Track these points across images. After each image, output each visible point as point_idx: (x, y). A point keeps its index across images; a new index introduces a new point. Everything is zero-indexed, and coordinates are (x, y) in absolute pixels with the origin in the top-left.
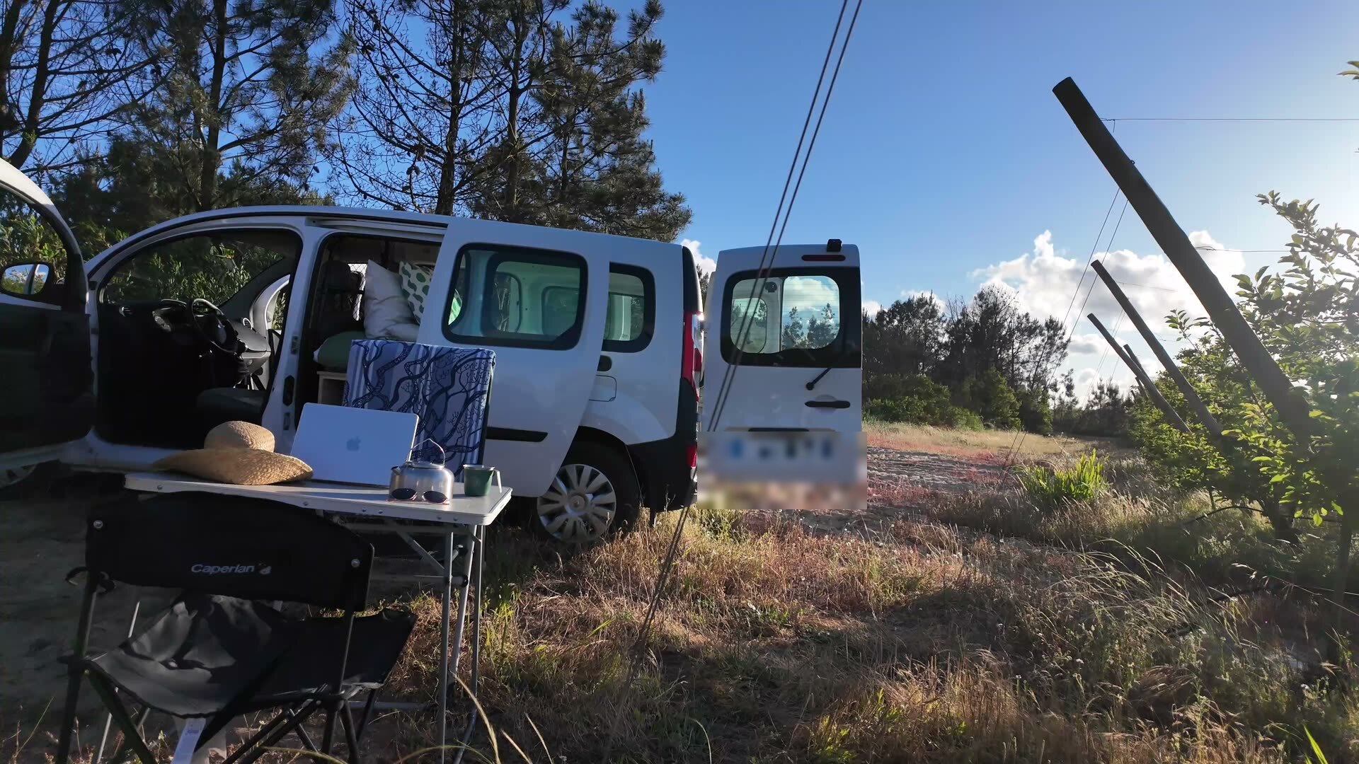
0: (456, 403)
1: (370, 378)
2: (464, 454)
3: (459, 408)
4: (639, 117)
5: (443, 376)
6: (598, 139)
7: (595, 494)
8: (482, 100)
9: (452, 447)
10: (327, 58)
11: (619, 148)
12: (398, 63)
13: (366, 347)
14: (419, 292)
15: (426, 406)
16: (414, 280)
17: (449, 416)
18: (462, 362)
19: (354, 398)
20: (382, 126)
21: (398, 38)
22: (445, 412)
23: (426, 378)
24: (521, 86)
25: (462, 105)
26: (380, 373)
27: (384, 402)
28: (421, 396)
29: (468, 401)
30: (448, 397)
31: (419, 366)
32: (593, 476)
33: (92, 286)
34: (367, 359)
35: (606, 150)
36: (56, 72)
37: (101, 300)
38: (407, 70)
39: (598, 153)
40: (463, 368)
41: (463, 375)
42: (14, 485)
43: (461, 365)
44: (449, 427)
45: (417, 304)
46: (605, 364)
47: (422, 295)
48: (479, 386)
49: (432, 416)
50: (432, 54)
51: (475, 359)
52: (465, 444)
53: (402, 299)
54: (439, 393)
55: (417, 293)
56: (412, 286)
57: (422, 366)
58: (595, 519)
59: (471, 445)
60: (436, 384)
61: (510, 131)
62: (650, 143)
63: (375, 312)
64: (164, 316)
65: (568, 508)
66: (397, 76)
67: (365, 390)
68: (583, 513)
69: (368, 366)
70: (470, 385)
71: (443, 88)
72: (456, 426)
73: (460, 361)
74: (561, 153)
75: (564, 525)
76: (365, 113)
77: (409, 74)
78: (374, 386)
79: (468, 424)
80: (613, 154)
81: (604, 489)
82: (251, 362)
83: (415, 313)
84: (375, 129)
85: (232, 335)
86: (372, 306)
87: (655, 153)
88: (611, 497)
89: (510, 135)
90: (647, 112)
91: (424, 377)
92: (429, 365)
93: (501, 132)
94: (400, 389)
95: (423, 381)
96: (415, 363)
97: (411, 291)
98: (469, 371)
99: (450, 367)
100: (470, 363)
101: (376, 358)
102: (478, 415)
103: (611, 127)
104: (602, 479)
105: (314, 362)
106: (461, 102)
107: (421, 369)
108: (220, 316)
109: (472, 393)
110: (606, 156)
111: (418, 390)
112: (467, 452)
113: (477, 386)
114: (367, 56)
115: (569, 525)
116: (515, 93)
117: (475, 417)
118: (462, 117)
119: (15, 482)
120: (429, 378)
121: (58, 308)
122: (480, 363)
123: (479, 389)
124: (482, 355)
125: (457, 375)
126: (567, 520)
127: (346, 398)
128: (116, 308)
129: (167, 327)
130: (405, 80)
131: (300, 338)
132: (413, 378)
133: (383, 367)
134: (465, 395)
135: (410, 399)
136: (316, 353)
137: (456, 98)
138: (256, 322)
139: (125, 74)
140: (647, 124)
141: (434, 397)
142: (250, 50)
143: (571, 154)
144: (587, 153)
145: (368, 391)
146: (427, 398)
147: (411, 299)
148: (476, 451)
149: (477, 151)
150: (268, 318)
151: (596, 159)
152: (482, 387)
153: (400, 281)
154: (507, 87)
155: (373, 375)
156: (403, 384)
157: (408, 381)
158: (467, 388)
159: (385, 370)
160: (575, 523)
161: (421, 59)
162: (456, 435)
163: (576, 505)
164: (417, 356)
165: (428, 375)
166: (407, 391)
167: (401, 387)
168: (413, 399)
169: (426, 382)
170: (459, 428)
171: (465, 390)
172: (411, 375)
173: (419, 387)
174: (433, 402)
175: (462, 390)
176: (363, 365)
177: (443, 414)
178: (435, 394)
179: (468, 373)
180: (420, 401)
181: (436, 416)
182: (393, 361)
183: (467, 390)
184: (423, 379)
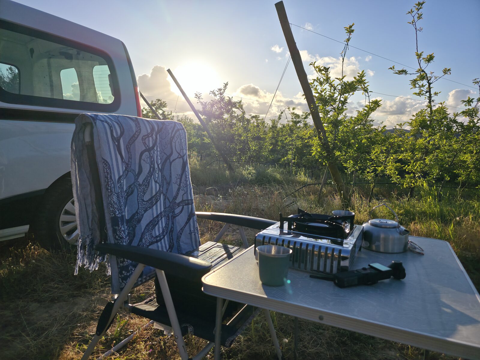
0: (177, 167)
1: (123, 154)
3: (180, 172)
9: (180, 202)
15: (160, 174)
17: (174, 179)
18: (174, 133)
19: (117, 178)
23: (157, 149)
26: (128, 149)
27: (134, 175)
28: (156, 166)
29: (184, 165)
30: (171, 163)
31: (151, 138)
34: (115, 135)
40: (176, 138)
41: (176, 145)
43: (174, 135)
44: (175, 187)
49: (164, 181)
54: (166, 161)
57: (153, 138)
60: (163, 154)
67: (122, 168)
69: (119, 143)
70: (183, 152)
72: (180, 185)
78: (127, 161)
91: (154, 148)
92: (156, 137)
94: (142, 161)
96: (148, 136)
99: (168, 139)
101: (122, 134)
107: (152, 141)
111: (154, 160)
112: (192, 204)
120: (159, 150)
125: (173, 144)
127: (111, 178)
132: (149, 150)
133: (128, 143)
135: (150, 170)
141: (163, 164)
145: (125, 168)
146: (160, 166)
155: (125, 152)
156: (144, 156)
157: (146, 153)
159: (131, 145)
162: (181, 193)
164: (147, 131)
165: (157, 146)
166: (147, 162)
167: (143, 160)
168: (152, 169)
169: (157, 153)
170: (182, 187)
171: (181, 155)
172: (148, 148)
173: (154, 158)
174: (164, 169)
175: (179, 156)
176: (114, 141)
177: (170, 178)
178: (164, 162)
179: (179, 142)
180: (156, 169)
181: (167, 181)
182: (134, 136)
183: (182, 155)
184: (155, 150)
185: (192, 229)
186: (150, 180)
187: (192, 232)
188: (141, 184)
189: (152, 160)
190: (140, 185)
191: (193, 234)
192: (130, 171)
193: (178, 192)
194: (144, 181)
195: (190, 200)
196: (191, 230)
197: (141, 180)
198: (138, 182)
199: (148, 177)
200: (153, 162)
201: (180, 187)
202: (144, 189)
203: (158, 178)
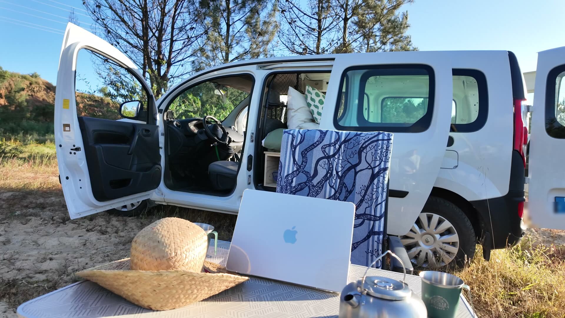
0: (363, 178)
1: (297, 158)
2: (372, 222)
3: (366, 183)
4: (406, 24)
5: (352, 156)
6: (385, 37)
7: (442, 235)
8: (332, 26)
9: (360, 214)
10: (267, 16)
11: (395, 40)
12: (295, 16)
13: (293, 135)
14: (317, 103)
15: (339, 180)
16: (314, 96)
17: (358, 189)
18: (367, 144)
19: (286, 174)
20: (290, 46)
21: (296, 5)
22: (354, 186)
23: (338, 157)
24: (348, 17)
25: (322, 31)
26: (304, 154)
27: (307, 176)
28: (334, 173)
29: (374, 177)
30: (356, 173)
31: (332, 148)
32: (440, 222)
33: (160, 111)
34: (294, 144)
35: (388, 42)
36: (176, 40)
37: (165, 118)
38: (299, 19)
39: (384, 44)
40: (368, 148)
41: (368, 155)
42: (134, 209)
43: (366, 146)
44: (357, 198)
45: (315, 110)
46: (451, 142)
47: (319, 105)
48: (383, 163)
49: (344, 188)
50: (310, 10)
51: (378, 140)
52: (373, 214)
53: (307, 108)
54: (349, 169)
55: (316, 104)
56: (312, 100)
57: (336, 147)
58: (442, 252)
59: (378, 215)
60: (347, 162)
61: (344, 37)
62: (410, 37)
63: (293, 117)
64: (195, 125)
65: (421, 243)
66: (295, 21)
67: (293, 168)
68: (432, 248)
69: (295, 149)
70: (375, 163)
71: (314, 24)
72: (364, 196)
73: (365, 142)
74: (366, 46)
75: (419, 254)
76: (283, 41)
77: (300, 20)
78: (300, 164)
79: (374, 197)
80: (392, 43)
81: (449, 232)
82: (235, 148)
83: (314, 116)
84: (287, 47)
85: (225, 134)
86: (291, 113)
87: (412, 42)
88: (455, 238)
89: (344, 40)
90: (409, 21)
91: (336, 157)
92: (340, 147)
93: (339, 40)
94: (318, 166)
95: (336, 160)
96: (329, 145)
97: (312, 103)
98: (373, 151)
99: (357, 149)
100: (374, 144)
101: (301, 142)
102: (383, 188)
103: (391, 30)
104: (447, 224)
105: (262, 146)
106: (322, 29)
107: (334, 150)
108: (219, 125)
109: (377, 170)
110: (388, 44)
111: (332, 167)
112: (374, 221)
113: (380, 164)
114: (283, 15)
115: (423, 255)
116: (346, 20)
117: (380, 189)
118: (322, 36)
119: (134, 208)
120: (341, 158)
121: (145, 123)
122: (383, 144)
123: (382, 166)
124: (383, 137)
125: (363, 155)
126: (421, 251)
127: (280, 174)
128: (172, 122)
129: (196, 131)
130: (299, 23)
131: (255, 134)
132: (328, 157)
133: (306, 150)
134: (370, 171)
135: (327, 174)
136: (263, 142)
137: (320, 27)
138: (238, 128)
139: (197, 37)
140: (409, 26)
141: (345, 173)
142: (239, 20)
143: (371, 47)
144: (379, 45)
145: (295, 169)
146: (340, 174)
147: (312, 108)
148: (383, 219)
149: (329, 50)
150: (243, 126)
151: (383, 47)
152: (385, 164)
153: (306, 98)
154: (342, 18)
155: (299, 156)
156: (321, 162)
157: (324, 160)
158: (372, 165)
159: (308, 152)
160: (427, 253)
161: (305, 13)
162: (364, 205)
163: (427, 242)
164: (331, 140)
165: (340, 155)
166: (324, 168)
167: (320, 165)
168: (329, 174)
169: (338, 161)
170: (366, 199)
171: (371, 166)
172: (327, 155)
173: (333, 164)
174: (345, 177)
175: (368, 167)
176: (292, 148)
177: (353, 187)
178: (346, 170)
179: (372, 153)
180: (334, 176)
181: (347, 189)
182: (313, 145)
183: (373, 167)
184: (336, 159)
185: (370, 249)
186: (324, 183)
187: (369, 252)
188: (315, 185)
189: (331, 166)
190: (313, 186)
191: (370, 254)
192: (302, 172)
193: (360, 203)
194: (318, 183)
195: (373, 215)
196: (368, 249)
197: (315, 181)
198: (312, 183)
199: (323, 181)
200: (332, 169)
201: (364, 198)
202: (317, 190)
203: (334, 184)
